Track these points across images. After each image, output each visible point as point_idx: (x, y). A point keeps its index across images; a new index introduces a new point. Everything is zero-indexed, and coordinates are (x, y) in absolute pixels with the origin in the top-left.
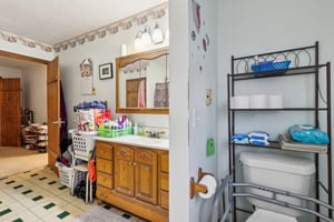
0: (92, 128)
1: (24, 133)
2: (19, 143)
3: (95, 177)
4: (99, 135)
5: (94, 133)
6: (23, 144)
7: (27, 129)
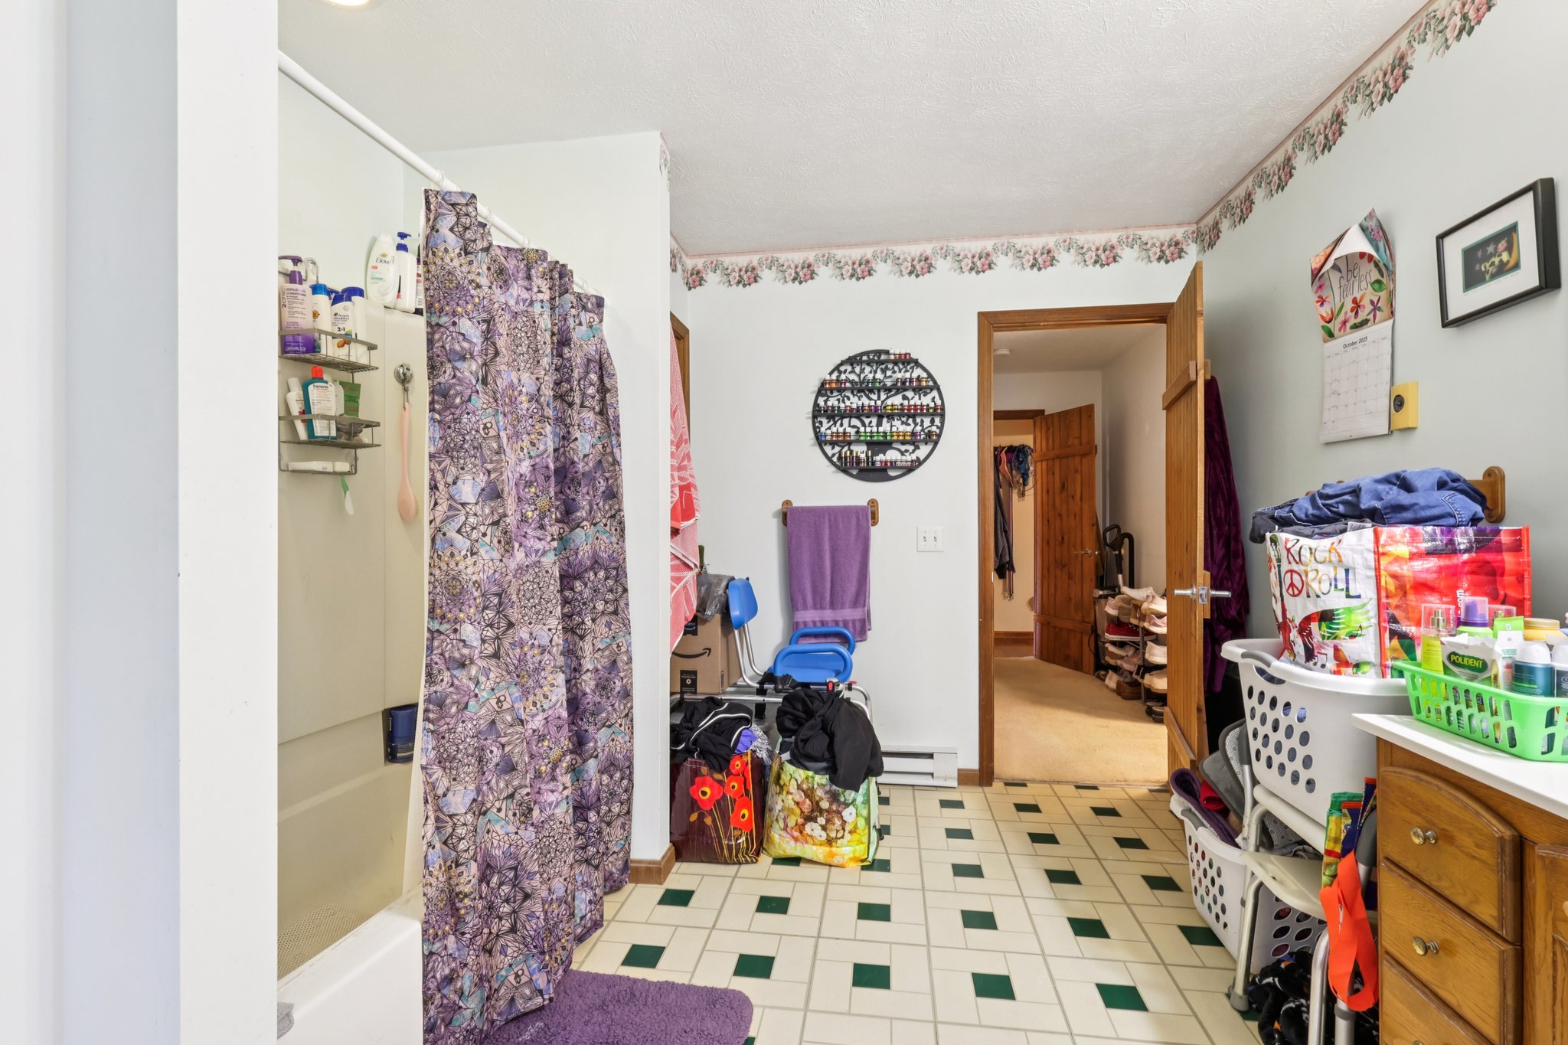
0: (1364, 648)
1: (1103, 624)
2: (1089, 659)
3: (1363, 977)
4: (1400, 706)
5: (1366, 683)
6: (1101, 667)
7: (1111, 609)
